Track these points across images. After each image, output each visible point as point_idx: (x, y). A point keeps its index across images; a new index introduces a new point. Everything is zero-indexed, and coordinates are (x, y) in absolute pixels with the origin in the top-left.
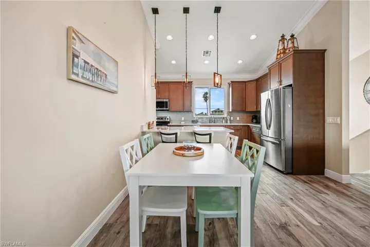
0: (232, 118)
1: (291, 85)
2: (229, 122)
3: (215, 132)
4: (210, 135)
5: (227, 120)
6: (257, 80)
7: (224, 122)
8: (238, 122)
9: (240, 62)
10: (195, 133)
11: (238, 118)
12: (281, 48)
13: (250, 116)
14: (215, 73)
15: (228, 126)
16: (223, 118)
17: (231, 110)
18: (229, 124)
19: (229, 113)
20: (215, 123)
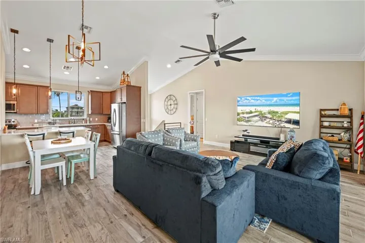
0: (91, 119)
1: (125, 103)
2: (88, 122)
3: (77, 131)
4: (73, 132)
5: (87, 121)
6: (111, 92)
7: (83, 122)
8: (97, 122)
9: (98, 78)
10: (60, 133)
11: (97, 119)
12: (123, 79)
13: (106, 118)
14: (76, 91)
15: (88, 125)
16: (83, 119)
17: (90, 113)
18: (88, 124)
19: (88, 115)
20: (74, 123)
